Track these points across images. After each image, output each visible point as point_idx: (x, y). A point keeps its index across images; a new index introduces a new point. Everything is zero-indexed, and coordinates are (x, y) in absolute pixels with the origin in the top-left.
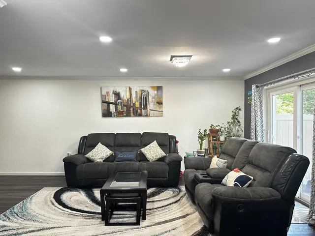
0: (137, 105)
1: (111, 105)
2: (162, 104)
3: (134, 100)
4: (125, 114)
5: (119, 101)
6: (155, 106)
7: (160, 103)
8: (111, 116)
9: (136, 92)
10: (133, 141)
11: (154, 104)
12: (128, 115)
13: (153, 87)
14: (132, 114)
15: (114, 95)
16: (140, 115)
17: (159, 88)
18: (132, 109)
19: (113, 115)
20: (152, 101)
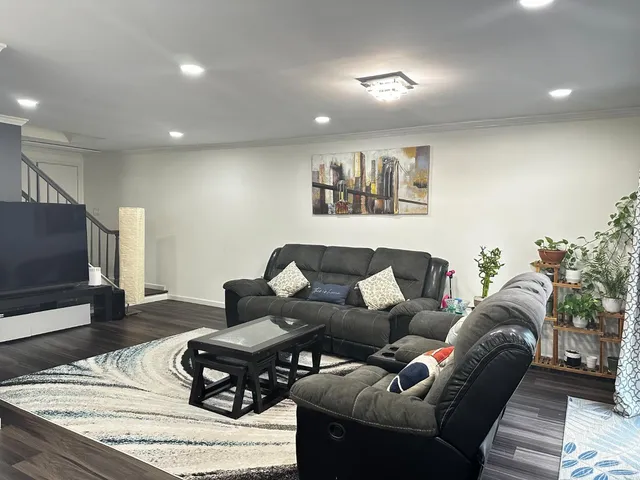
0: (374, 190)
1: (327, 191)
2: (425, 186)
3: (368, 179)
4: (351, 210)
5: (341, 182)
6: (411, 192)
7: (422, 185)
8: (326, 213)
9: (373, 162)
10: (351, 264)
11: (409, 188)
12: (356, 211)
13: (408, 151)
14: (363, 208)
15: (332, 172)
16: (380, 212)
17: (422, 152)
18: (363, 198)
19: (330, 212)
20: (405, 182)
